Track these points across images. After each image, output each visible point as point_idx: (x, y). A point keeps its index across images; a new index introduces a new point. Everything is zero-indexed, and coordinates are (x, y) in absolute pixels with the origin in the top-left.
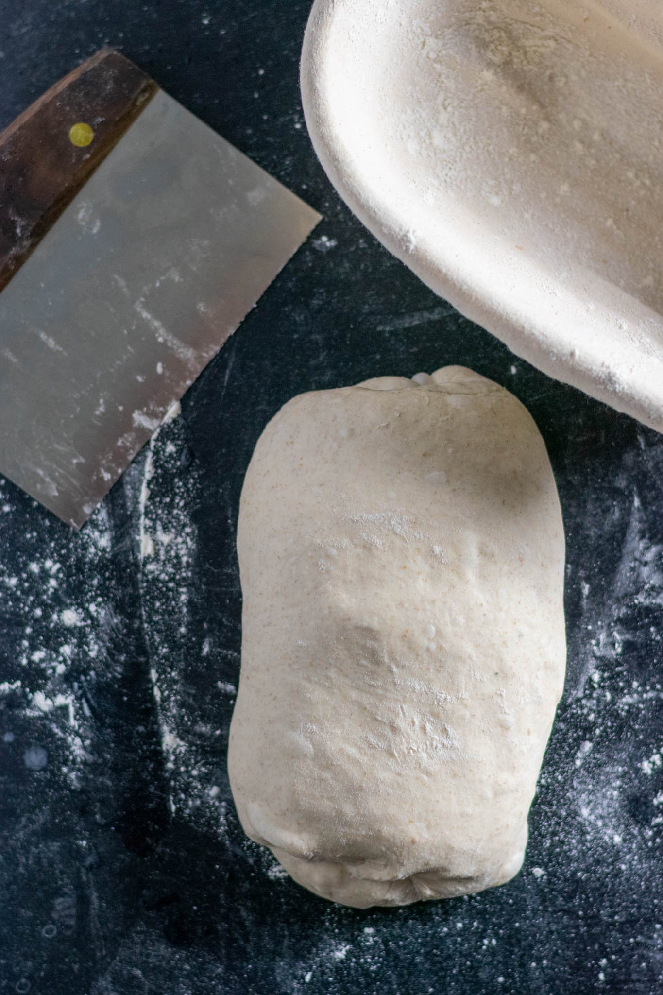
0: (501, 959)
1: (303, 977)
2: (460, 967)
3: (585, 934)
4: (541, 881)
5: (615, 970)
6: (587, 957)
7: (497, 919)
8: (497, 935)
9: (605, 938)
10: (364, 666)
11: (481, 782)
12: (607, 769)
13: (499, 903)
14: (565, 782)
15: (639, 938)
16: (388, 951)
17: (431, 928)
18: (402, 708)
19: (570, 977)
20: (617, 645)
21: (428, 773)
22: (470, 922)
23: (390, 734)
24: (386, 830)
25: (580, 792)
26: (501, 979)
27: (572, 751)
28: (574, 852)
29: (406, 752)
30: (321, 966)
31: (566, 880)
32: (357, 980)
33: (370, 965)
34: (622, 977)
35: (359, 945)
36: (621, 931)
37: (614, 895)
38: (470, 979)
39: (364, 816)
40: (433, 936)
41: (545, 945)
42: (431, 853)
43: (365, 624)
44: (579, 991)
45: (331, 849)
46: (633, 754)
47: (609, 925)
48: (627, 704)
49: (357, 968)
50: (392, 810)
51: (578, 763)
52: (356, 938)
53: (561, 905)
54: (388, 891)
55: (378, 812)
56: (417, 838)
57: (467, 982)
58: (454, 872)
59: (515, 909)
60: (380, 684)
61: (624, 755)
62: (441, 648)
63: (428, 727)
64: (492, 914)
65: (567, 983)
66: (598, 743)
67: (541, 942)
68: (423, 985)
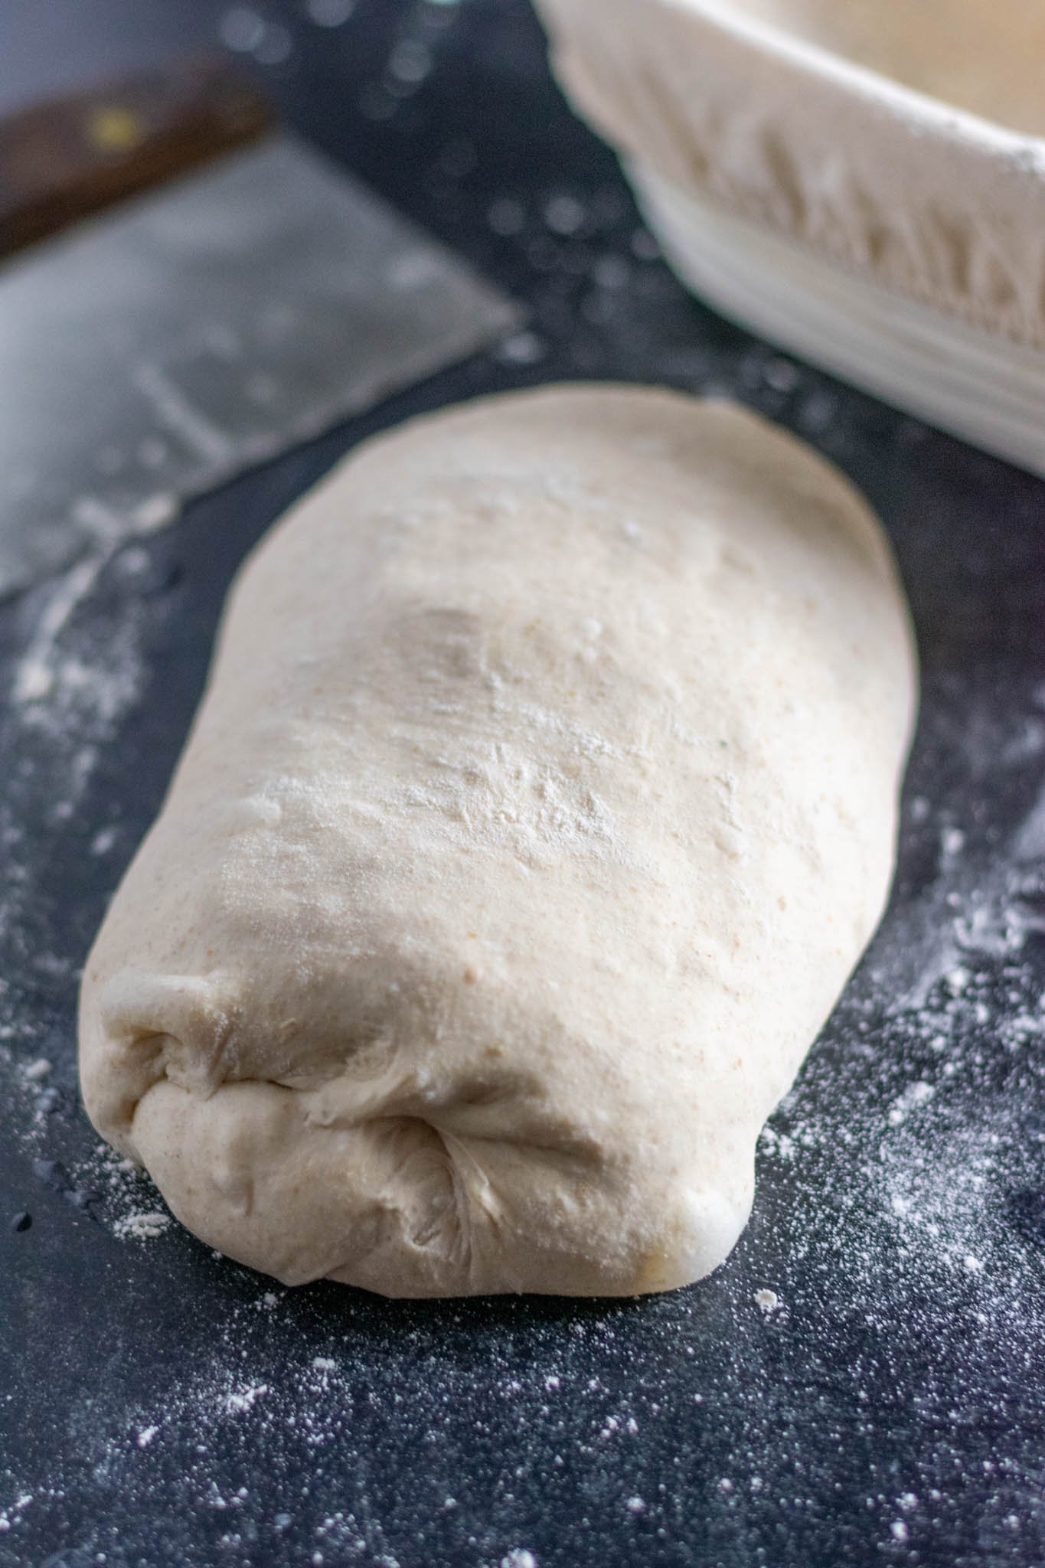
0: (644, 1462)
1: (134, 1435)
2: (535, 1464)
3: (868, 1438)
4: (773, 1321)
5: (935, 1521)
6: (867, 1483)
7: (646, 1382)
8: (642, 1413)
9: (918, 1452)
10: (431, 681)
11: (653, 922)
12: (965, 1136)
13: (659, 1349)
14: (859, 1149)
15: (1008, 1462)
16: (361, 1410)
17: (480, 1379)
18: (498, 749)
19: (815, 1520)
20: (1009, 933)
21: (531, 862)
22: (579, 1378)
23: (461, 786)
24: (409, 944)
25: (894, 1170)
26: (636, 1503)
27: (885, 1096)
28: (863, 1275)
29: (490, 815)
30: (184, 1419)
31: (835, 1326)
32: (269, 1459)
33: (309, 1431)
34: (954, 1539)
35: (293, 1390)
36: (961, 1443)
37: (953, 1370)
38: (557, 1492)
39: (365, 914)
40: (481, 1395)
41: (763, 1447)
42: (508, 1024)
43: (451, 605)
44: (837, 1554)
45: (272, 1006)
46: (1029, 1117)
47: (931, 1426)
48: (1023, 1031)
49: (275, 1436)
50: (433, 909)
51: (896, 1117)
52: (290, 1375)
53: (814, 1372)
54: (390, 1178)
55: (397, 909)
56: (480, 973)
57: (547, 1498)
58: (558, 1106)
59: (698, 1368)
60: (459, 708)
61: (1006, 1117)
62: (606, 660)
63: (551, 788)
64: (641, 1371)
65: (808, 1533)
66: (948, 1090)
67: (753, 1440)
68: (434, 1489)
